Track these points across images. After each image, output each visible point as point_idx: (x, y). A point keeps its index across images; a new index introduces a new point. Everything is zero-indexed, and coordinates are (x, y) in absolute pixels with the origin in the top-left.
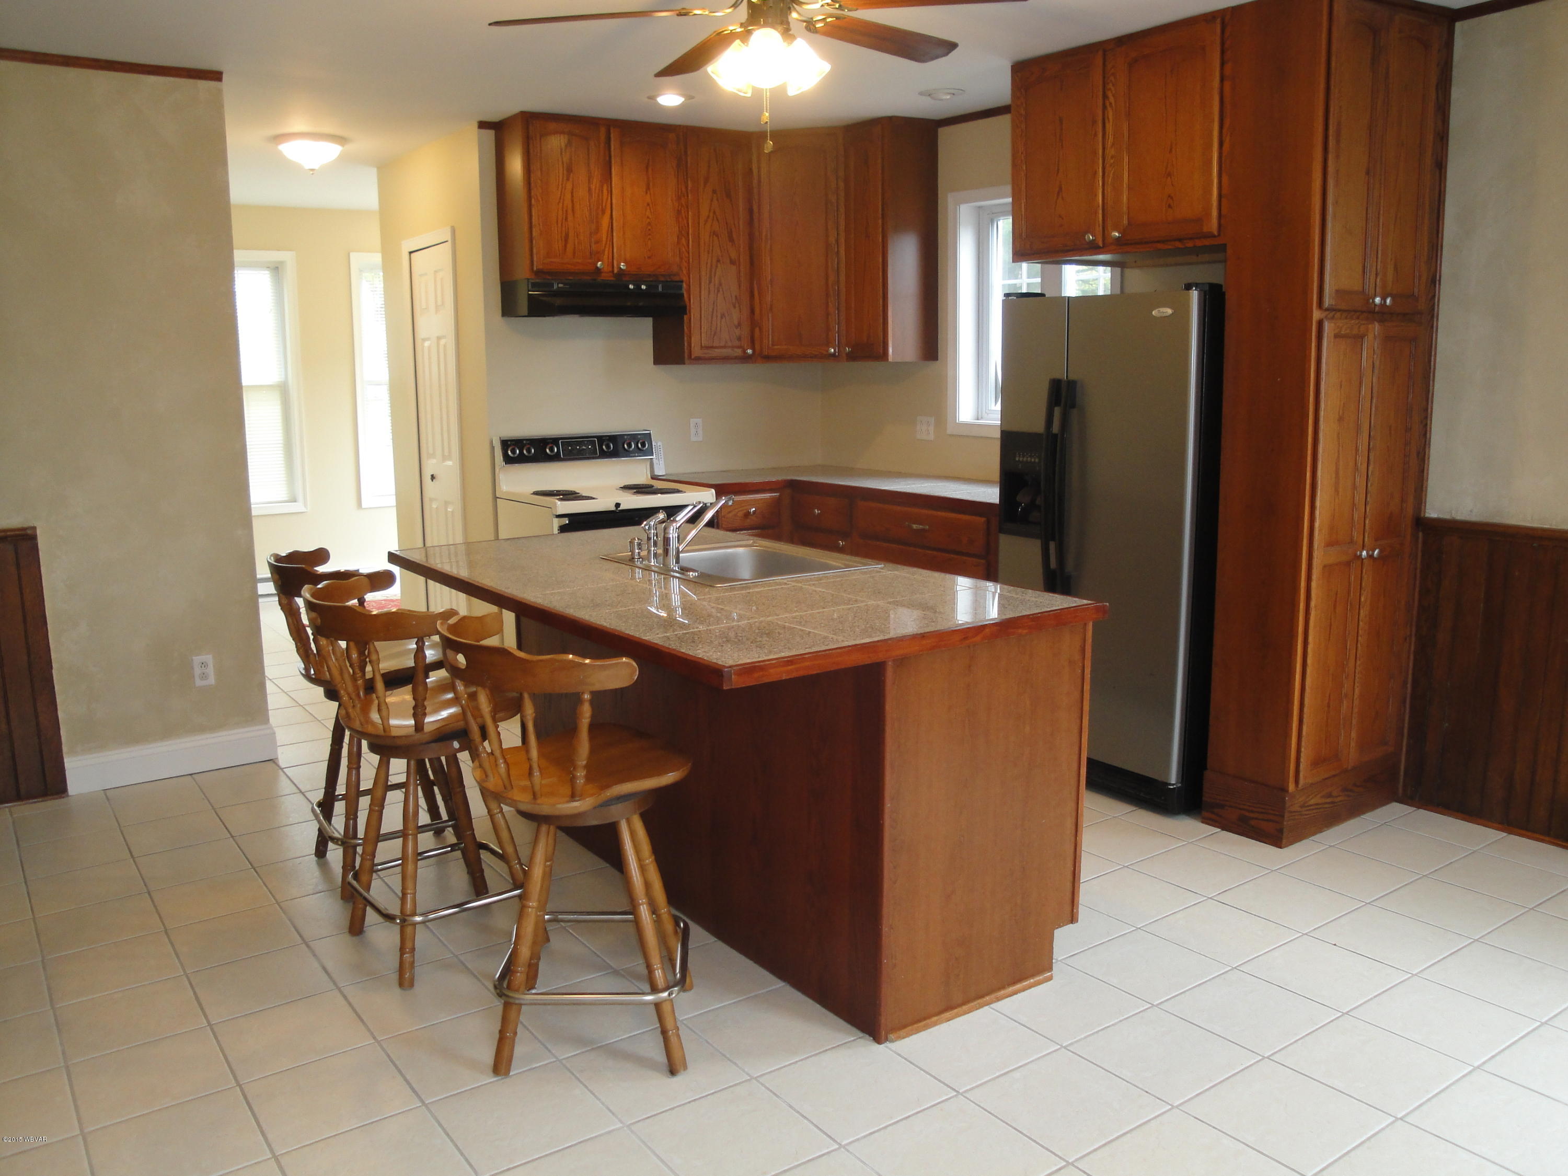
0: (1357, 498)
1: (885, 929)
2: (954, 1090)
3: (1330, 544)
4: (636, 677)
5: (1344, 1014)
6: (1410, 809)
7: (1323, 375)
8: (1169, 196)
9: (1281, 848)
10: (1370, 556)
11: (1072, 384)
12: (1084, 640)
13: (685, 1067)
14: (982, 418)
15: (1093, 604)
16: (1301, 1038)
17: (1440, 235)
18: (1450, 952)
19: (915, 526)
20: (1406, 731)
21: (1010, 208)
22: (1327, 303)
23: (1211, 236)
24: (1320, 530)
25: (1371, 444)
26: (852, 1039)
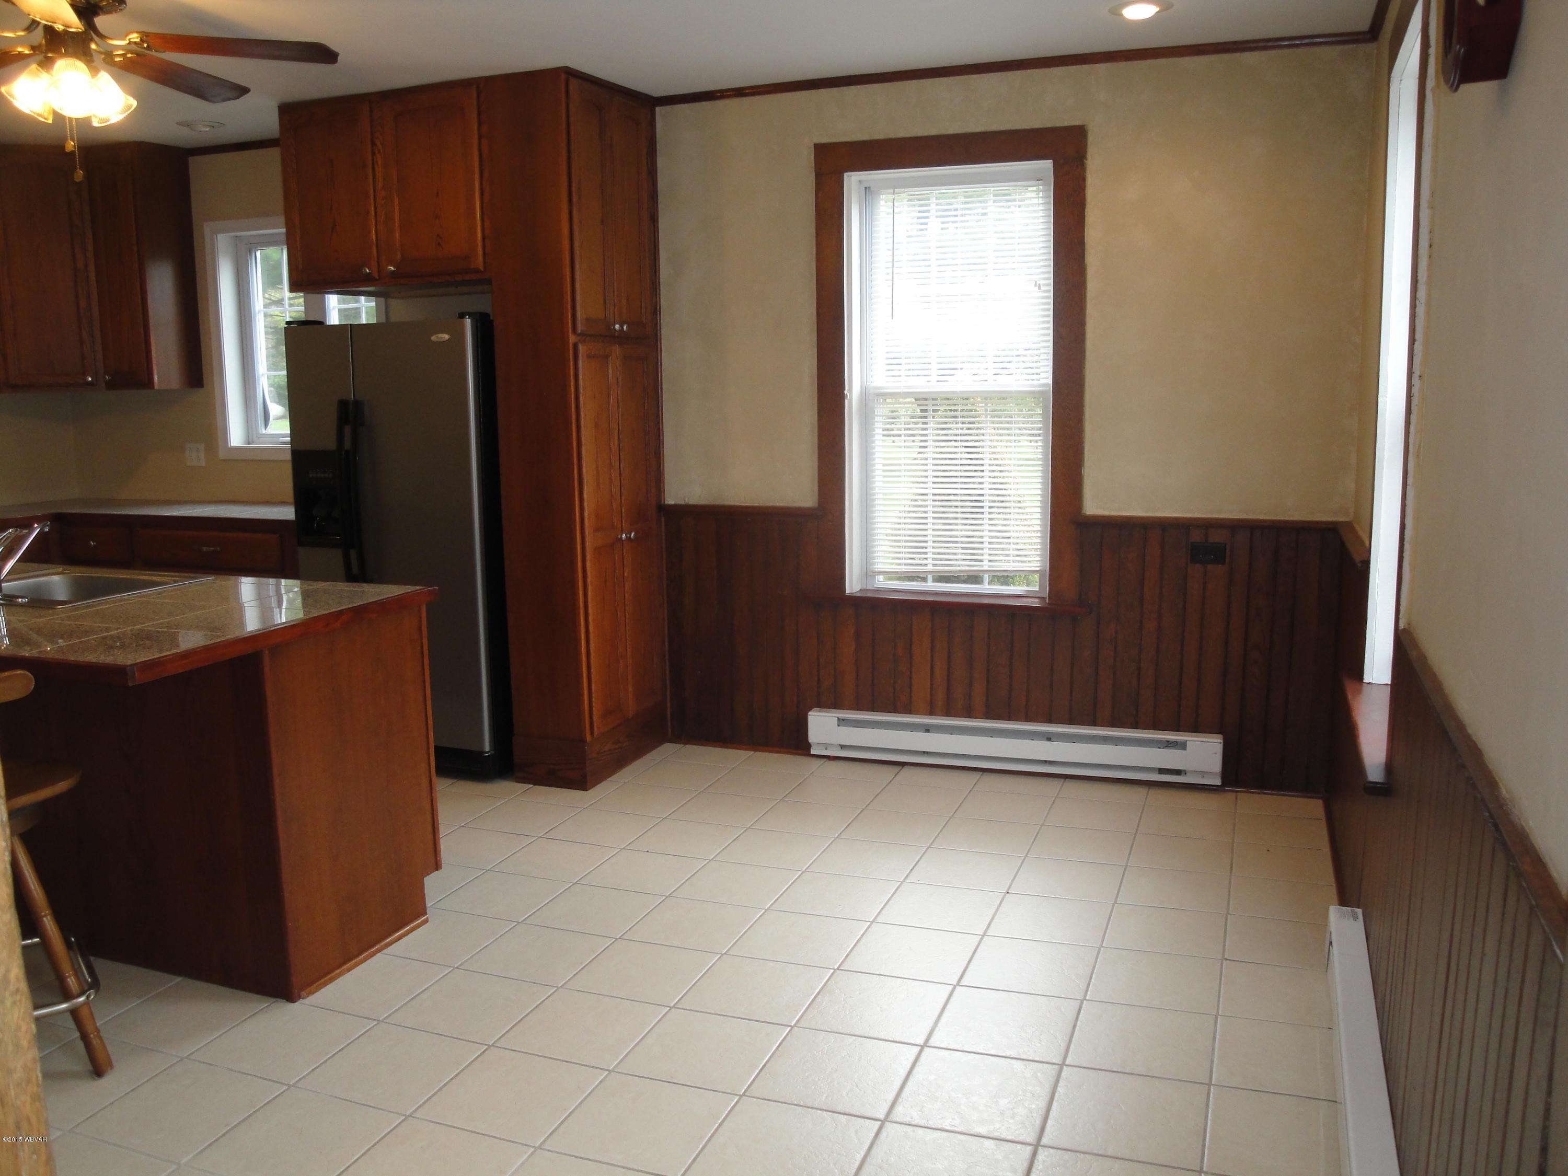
0: (614, 490)
1: (287, 894)
2: (375, 1020)
3: (596, 530)
4: (33, 687)
5: (667, 897)
6: (678, 746)
7: (581, 390)
8: (438, 235)
9: (587, 790)
10: (628, 538)
11: (358, 404)
12: (420, 621)
13: (111, 1066)
14: (253, 442)
15: (424, 589)
16: (641, 920)
17: (657, 274)
18: (732, 840)
19: (205, 549)
20: (668, 682)
21: (284, 238)
22: (580, 328)
23: (477, 271)
24: (589, 518)
25: (621, 445)
26: (267, 1005)
